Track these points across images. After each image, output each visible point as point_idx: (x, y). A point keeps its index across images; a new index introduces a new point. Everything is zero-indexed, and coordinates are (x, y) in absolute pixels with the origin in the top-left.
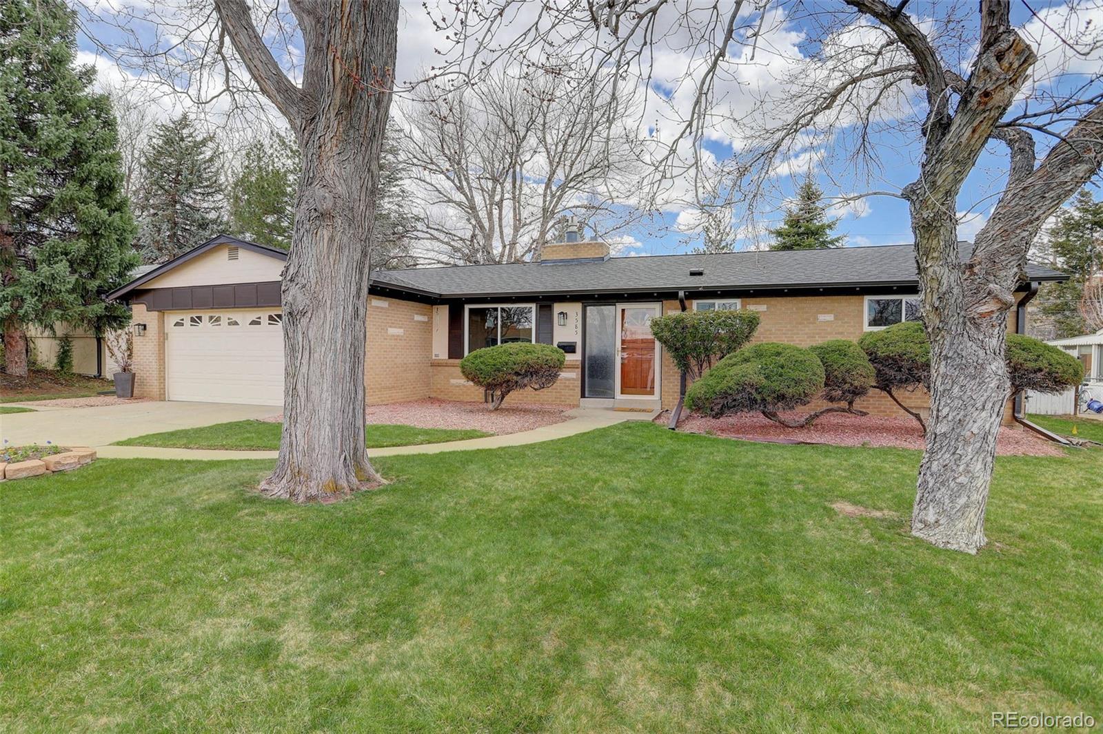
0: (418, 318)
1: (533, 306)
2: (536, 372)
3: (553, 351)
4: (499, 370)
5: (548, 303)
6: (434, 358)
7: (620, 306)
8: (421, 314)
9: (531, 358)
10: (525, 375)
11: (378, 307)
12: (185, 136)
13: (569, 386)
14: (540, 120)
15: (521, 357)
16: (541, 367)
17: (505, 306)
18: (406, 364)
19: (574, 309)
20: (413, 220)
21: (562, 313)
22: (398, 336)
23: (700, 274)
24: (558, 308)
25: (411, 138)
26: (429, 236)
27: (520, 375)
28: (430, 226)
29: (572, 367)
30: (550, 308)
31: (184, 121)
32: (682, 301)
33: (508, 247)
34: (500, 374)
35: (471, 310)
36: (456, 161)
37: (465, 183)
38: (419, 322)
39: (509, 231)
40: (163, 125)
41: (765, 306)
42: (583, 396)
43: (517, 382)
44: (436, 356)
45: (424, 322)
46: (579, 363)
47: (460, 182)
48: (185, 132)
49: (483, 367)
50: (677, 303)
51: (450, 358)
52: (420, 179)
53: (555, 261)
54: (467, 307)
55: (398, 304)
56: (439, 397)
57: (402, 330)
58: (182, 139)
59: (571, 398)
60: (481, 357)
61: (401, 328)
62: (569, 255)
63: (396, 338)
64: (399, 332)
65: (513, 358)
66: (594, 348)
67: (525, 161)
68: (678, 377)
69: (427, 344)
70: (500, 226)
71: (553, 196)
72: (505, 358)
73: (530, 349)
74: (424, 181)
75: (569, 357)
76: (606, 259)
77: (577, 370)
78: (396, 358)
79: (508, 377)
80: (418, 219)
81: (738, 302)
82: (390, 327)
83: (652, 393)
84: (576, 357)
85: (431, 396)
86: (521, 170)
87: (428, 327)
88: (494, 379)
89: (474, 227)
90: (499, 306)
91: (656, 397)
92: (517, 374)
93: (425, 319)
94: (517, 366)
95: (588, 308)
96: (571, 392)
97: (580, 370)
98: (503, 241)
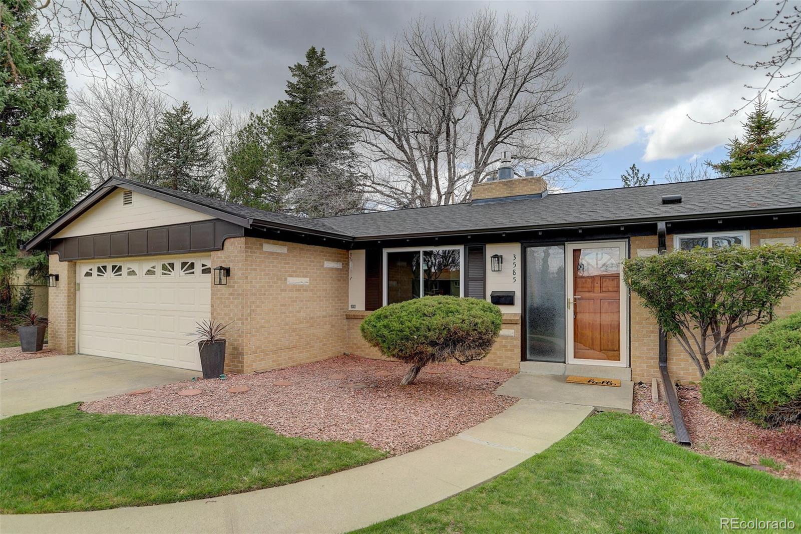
0: (329, 265)
1: (461, 248)
2: (461, 340)
3: (484, 310)
4: (407, 339)
5: (478, 245)
6: (350, 309)
7: (571, 247)
8: (334, 261)
9: (454, 322)
10: (445, 345)
11: (272, 253)
12: (184, 120)
13: (505, 346)
14: (470, 78)
15: (437, 321)
16: (468, 334)
17: (428, 249)
18: (312, 318)
19: (511, 252)
20: (362, 178)
21: (495, 256)
22: (302, 286)
23: (678, 201)
24: (491, 250)
25: (356, 104)
26: (373, 190)
27: (437, 344)
28: (375, 181)
29: (510, 323)
30: (481, 252)
31: (184, 110)
32: (662, 237)
33: (444, 197)
34: (409, 344)
35: (389, 254)
36: (396, 122)
37: (404, 143)
38: (331, 269)
39: (444, 184)
40: (168, 113)
41: (793, 240)
42: (524, 358)
43: (433, 355)
44: (353, 306)
45: (337, 269)
46: (518, 318)
47: (400, 139)
48: (184, 118)
49: (385, 332)
50: (654, 239)
51: (367, 309)
52: (367, 142)
53: (486, 200)
54: (385, 252)
55: (302, 249)
56: (356, 353)
57: (307, 279)
58: (182, 123)
59: (509, 361)
60: (386, 317)
61: (306, 277)
62: (503, 193)
63: (299, 288)
64: (305, 281)
65: (427, 321)
66: (536, 298)
67: (459, 120)
68: (655, 339)
69: (343, 294)
70: (436, 178)
71: (484, 151)
72: (415, 322)
73: (453, 307)
74: (370, 143)
75: (505, 310)
76: (544, 195)
77: (515, 326)
78: (299, 312)
79: (421, 348)
80: (366, 177)
81: (744, 236)
82: (291, 276)
83: (618, 358)
84: (514, 311)
85: (347, 353)
86: (455, 127)
87: (343, 275)
88: (401, 350)
89: (415, 182)
90: (422, 249)
91: (623, 363)
92: (433, 344)
93: (339, 265)
94: (432, 333)
95: (529, 249)
96: (509, 354)
97: (519, 327)
98: (439, 192)
